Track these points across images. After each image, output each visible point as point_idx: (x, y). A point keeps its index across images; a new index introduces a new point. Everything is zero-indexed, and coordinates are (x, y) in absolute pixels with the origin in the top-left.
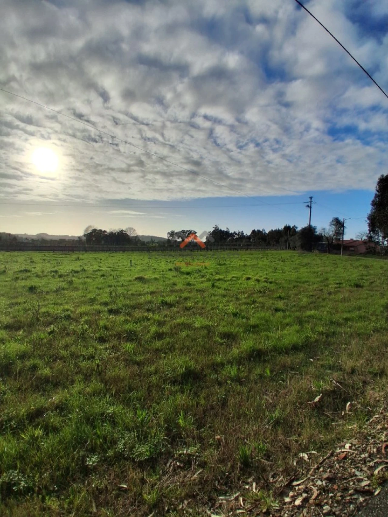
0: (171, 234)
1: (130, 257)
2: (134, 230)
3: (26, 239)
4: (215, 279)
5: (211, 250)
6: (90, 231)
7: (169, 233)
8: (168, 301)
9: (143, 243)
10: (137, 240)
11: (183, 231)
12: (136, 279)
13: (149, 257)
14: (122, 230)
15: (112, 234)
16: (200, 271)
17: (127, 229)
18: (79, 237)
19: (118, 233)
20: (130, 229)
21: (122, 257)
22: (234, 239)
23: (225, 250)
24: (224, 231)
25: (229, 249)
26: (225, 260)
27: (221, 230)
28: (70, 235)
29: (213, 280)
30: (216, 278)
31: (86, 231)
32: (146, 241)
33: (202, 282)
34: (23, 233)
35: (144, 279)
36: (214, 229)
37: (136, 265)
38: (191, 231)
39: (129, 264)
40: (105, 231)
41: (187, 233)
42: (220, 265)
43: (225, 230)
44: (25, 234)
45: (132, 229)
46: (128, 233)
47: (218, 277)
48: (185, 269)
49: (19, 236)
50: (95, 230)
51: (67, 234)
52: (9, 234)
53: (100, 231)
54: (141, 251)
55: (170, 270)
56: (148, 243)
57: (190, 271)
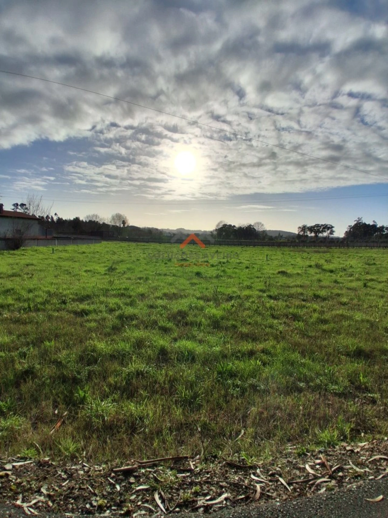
0: (302, 229)
1: (262, 252)
2: (263, 225)
3: (169, 233)
4: (367, 280)
5: (353, 247)
6: (221, 226)
7: (300, 227)
8: (321, 295)
9: (271, 238)
10: (264, 235)
11: (317, 226)
12: (279, 272)
13: (281, 252)
14: (250, 225)
15: (240, 228)
16: (345, 270)
17: (255, 224)
18: (211, 232)
19: (246, 227)
20: (258, 224)
21: (254, 251)
22: (382, 235)
23: (372, 247)
24: (369, 225)
25: (377, 247)
26: (374, 259)
27: (365, 224)
28: (203, 230)
29: (364, 280)
30: (368, 278)
31: (217, 226)
32: (274, 235)
33: (351, 281)
34: (166, 228)
35: (287, 273)
36: (356, 222)
37: (271, 259)
38: (327, 226)
39: (265, 259)
40: (234, 226)
41: (322, 227)
42: (369, 264)
43: (371, 223)
44: (168, 229)
45: (261, 223)
46: (256, 228)
47: (369, 277)
48: (326, 266)
49: (164, 231)
50: (225, 225)
51: (200, 229)
52: (157, 229)
53: (230, 226)
54: (272, 246)
55: (310, 266)
56: (276, 237)
57: (334, 269)
